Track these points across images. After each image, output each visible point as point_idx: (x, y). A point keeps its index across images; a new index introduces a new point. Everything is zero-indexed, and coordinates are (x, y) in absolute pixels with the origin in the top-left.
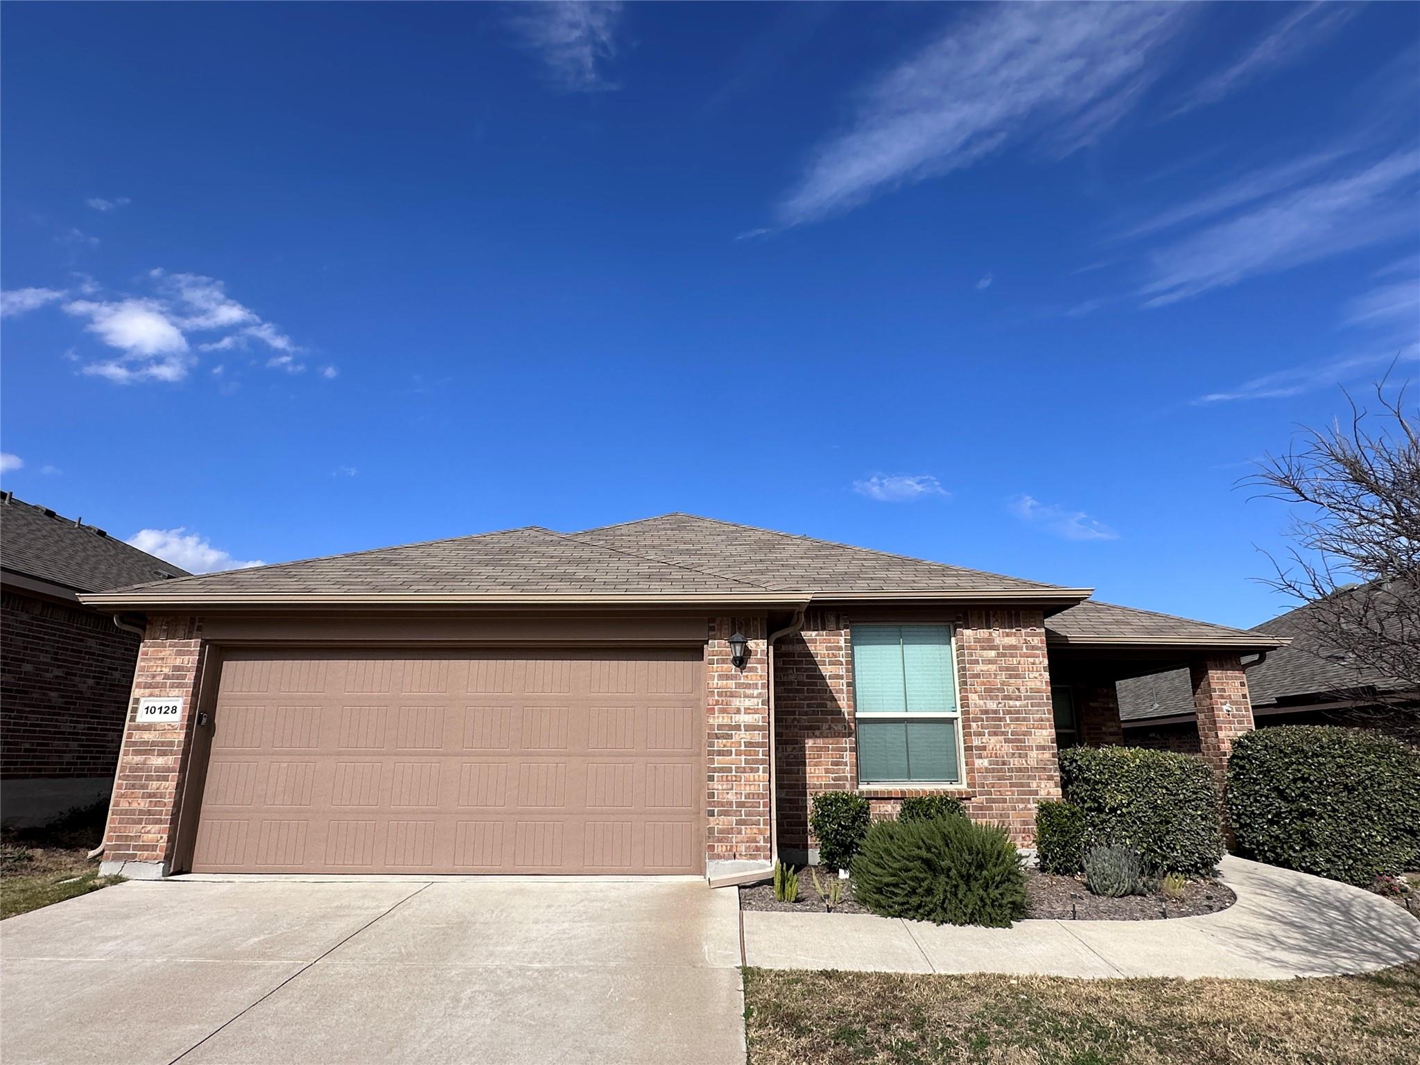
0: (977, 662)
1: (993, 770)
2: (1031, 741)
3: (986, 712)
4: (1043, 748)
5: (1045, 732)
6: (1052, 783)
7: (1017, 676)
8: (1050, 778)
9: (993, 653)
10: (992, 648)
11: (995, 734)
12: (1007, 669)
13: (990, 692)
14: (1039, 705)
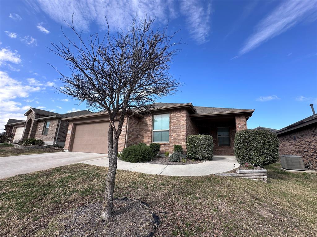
0: (173, 120)
1: (174, 140)
2: (181, 134)
3: (173, 129)
4: (183, 135)
5: (184, 132)
6: (184, 142)
7: (180, 122)
8: (184, 141)
9: (175, 118)
10: (175, 117)
11: (175, 133)
12: (178, 121)
13: (174, 125)
14: (183, 127)
